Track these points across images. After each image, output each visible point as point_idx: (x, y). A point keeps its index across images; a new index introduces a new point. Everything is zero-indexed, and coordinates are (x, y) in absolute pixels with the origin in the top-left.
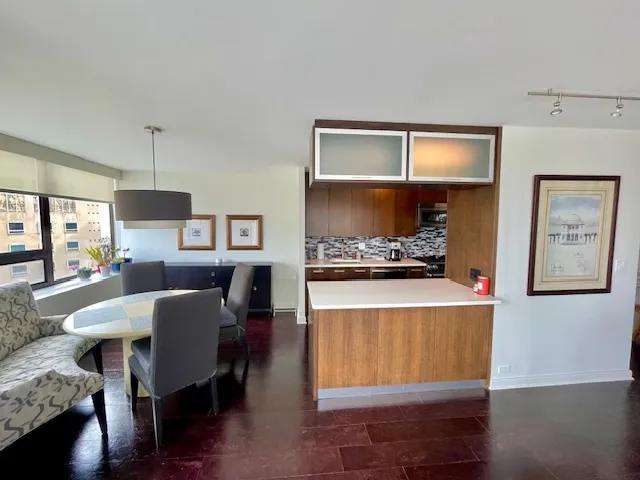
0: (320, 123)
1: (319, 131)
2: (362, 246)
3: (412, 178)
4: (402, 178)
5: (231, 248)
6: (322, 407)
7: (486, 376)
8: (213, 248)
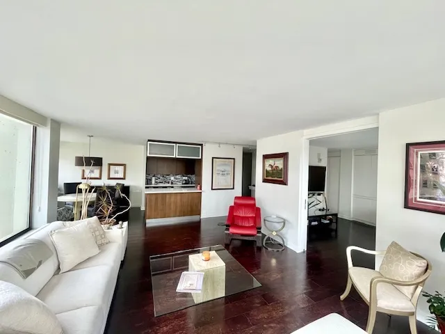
0: (149, 141)
1: (149, 142)
2: (172, 178)
3: (177, 157)
4: (174, 156)
5: (109, 178)
6: (147, 225)
7: (200, 214)
8: (100, 178)
